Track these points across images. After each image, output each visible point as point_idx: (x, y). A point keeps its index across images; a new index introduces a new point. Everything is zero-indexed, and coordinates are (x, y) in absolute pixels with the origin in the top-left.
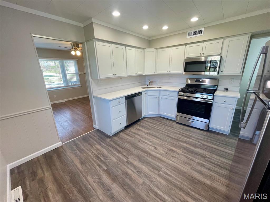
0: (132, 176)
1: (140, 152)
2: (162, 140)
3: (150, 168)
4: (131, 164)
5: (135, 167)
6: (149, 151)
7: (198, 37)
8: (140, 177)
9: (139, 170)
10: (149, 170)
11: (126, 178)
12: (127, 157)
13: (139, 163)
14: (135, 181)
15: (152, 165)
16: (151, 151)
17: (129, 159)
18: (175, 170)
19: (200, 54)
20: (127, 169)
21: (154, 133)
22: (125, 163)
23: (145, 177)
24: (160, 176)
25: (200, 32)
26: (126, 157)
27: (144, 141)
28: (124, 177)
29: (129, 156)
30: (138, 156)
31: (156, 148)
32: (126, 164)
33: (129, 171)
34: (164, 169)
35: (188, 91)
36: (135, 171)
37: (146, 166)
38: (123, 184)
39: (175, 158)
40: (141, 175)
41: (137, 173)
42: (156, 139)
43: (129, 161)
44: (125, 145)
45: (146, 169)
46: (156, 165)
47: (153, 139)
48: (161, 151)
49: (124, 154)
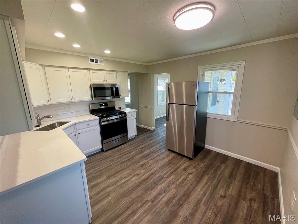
0: (170, 196)
1: (139, 188)
2: (126, 168)
3: (161, 182)
4: (155, 198)
5: (159, 194)
6: (139, 180)
7: (94, 65)
8: (170, 190)
9: (163, 190)
10: (162, 183)
11: (172, 202)
12: (146, 201)
13: (154, 190)
14: (174, 194)
15: (158, 181)
16: (140, 179)
17: (149, 200)
18: (162, 168)
19: (104, 81)
20: (162, 202)
21: (112, 171)
22: (153, 204)
23: (170, 187)
24: (167, 177)
25: (97, 61)
26: (144, 204)
27: (121, 183)
28: (171, 204)
29: (144, 199)
30: (146, 191)
31: (137, 175)
32: (155, 203)
33: (165, 199)
34: (162, 174)
35: (105, 116)
36: (164, 194)
37: (159, 185)
38: (178, 205)
39: (152, 165)
40: (169, 190)
41: (167, 192)
42: (122, 172)
43: (151, 200)
44: (123, 205)
45: (161, 185)
46: (158, 178)
47: (123, 174)
48: (142, 171)
49: (139, 205)
